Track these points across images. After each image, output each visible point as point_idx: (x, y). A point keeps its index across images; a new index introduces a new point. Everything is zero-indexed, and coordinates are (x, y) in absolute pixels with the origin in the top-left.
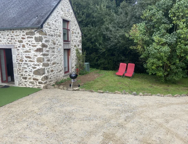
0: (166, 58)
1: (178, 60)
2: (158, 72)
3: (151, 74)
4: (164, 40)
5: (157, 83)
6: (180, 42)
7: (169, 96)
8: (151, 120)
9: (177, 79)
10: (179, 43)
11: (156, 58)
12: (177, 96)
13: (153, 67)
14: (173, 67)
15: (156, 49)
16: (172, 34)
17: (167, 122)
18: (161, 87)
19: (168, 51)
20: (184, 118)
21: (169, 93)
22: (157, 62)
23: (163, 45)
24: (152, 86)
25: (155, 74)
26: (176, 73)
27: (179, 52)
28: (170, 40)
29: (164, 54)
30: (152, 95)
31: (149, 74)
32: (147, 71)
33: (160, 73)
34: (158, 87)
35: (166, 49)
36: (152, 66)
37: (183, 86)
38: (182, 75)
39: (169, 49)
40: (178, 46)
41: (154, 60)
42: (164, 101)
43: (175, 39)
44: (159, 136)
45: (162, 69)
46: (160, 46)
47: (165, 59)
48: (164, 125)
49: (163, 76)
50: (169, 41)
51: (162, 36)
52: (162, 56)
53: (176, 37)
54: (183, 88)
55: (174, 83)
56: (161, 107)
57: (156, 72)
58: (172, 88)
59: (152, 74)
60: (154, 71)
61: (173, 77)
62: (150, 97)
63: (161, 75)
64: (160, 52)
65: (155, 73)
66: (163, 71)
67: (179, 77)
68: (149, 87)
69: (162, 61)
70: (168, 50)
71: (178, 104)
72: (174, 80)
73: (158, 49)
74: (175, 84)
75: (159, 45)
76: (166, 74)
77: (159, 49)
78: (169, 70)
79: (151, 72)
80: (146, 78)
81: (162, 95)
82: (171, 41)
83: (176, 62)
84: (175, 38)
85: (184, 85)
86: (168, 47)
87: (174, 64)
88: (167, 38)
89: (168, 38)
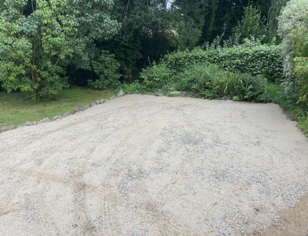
0: (28, 59)
1: (49, 63)
2: (23, 86)
3: (10, 90)
4: (17, 27)
5: (26, 104)
6: (45, 31)
7: (46, 121)
8: (12, 170)
9: (54, 92)
10: (44, 34)
11: (11, 59)
12: (57, 118)
13: (10, 78)
14: (45, 74)
15: (6, 44)
16: (29, 16)
17: (39, 163)
18: (34, 110)
19: (28, 46)
20: (64, 148)
21: (46, 116)
22: (14, 68)
23: (18, 35)
24: (17, 112)
25: (19, 90)
26: (52, 83)
27: (47, 48)
28: (27, 28)
29: (22, 53)
30: (16, 127)
31: (8, 92)
32: (2, 86)
33: (25, 86)
34: (29, 110)
35: (23, 42)
36: (9, 75)
37: (66, 102)
38: (61, 86)
39: (29, 43)
40: (43, 38)
41: (8, 65)
42: (37, 132)
43: (35, 26)
44: (25, 192)
45: (27, 79)
46: (13, 38)
47: (28, 61)
48: (34, 170)
49: (32, 90)
50: (25, 29)
51: (14, 19)
52: (20, 57)
53: (37, 22)
54: (66, 104)
55: (53, 99)
56: (31, 143)
57: (19, 86)
58: (50, 107)
59: (13, 91)
60: (15, 84)
61: (48, 89)
62: (13, 131)
63: (28, 89)
64: (15, 50)
65: (17, 87)
66: (30, 82)
67: (58, 89)
68: (12, 114)
69: (23, 65)
70: (27, 44)
71: (59, 129)
72: (52, 94)
73: (10, 44)
74: (55, 100)
75: (11, 36)
76: (36, 87)
77: (12, 43)
78: (39, 79)
79: (10, 86)
80: (6, 100)
81: (35, 123)
82: (30, 30)
83: (47, 65)
84: (36, 24)
85: (68, 100)
86: (27, 41)
87: (46, 69)
88: (22, 23)
89: (24, 24)
